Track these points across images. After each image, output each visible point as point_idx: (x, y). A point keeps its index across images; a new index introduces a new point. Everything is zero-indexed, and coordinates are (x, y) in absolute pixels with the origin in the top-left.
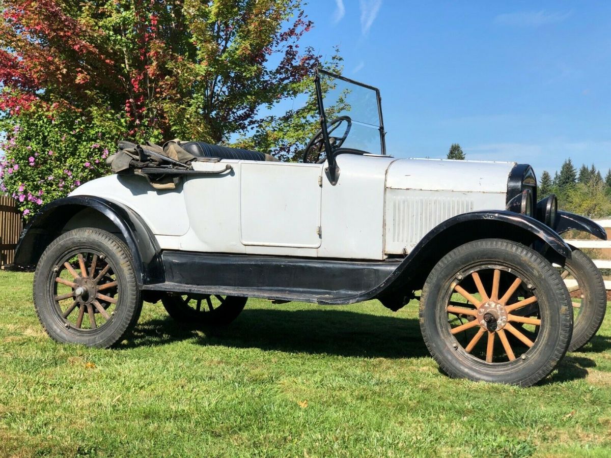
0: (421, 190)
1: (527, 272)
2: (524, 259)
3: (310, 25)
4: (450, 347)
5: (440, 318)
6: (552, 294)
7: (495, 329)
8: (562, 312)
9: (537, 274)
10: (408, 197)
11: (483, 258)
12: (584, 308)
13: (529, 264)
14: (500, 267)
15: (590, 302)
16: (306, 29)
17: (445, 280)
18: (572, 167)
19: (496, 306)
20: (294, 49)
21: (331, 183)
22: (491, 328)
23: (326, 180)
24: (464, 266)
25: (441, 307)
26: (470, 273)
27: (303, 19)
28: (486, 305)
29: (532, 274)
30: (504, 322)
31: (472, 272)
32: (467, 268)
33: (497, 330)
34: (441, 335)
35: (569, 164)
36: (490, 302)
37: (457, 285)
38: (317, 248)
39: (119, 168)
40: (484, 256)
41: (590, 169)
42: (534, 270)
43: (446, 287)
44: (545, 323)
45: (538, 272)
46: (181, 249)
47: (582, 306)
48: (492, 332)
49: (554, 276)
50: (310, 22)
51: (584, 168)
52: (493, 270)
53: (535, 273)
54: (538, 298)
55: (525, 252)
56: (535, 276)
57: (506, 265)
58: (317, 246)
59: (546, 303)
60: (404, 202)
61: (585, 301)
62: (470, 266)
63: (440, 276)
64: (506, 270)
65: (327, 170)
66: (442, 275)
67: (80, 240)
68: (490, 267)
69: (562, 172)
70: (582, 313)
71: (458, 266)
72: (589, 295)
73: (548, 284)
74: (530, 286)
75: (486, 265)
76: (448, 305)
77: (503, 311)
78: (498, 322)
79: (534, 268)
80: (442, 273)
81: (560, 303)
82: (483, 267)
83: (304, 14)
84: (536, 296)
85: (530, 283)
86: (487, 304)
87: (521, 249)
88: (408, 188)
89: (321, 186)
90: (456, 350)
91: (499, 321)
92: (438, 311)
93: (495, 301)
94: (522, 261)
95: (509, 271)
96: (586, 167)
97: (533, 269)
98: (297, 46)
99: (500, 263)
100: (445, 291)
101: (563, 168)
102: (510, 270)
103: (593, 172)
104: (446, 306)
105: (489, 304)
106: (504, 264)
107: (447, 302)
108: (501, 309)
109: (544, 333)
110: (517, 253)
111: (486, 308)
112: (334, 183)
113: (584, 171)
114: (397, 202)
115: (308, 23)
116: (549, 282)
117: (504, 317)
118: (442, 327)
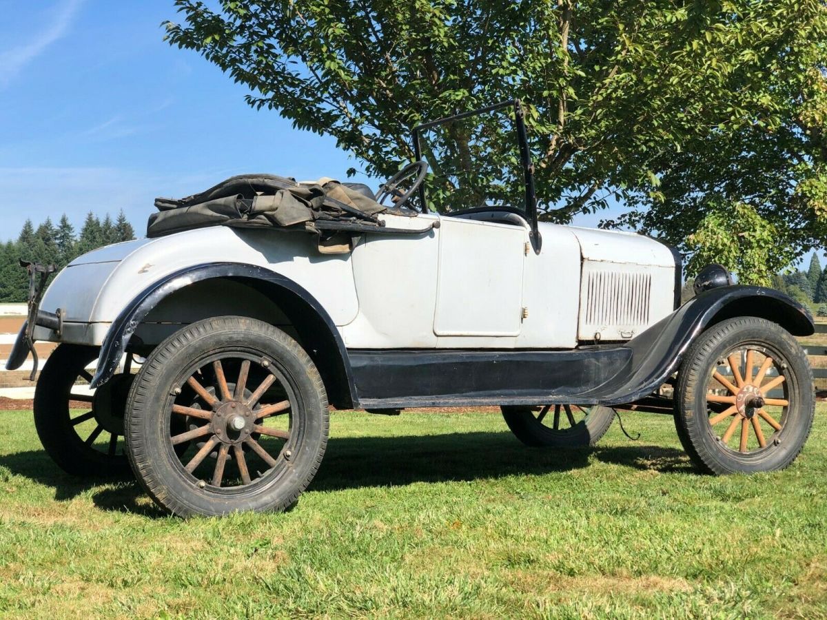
0: (613, 262)
2: (784, 337)
4: (714, 440)
7: (752, 414)
19: (753, 390)
22: (749, 414)
34: (707, 427)
38: (517, 337)
39: (294, 219)
44: (794, 403)
48: (749, 418)
58: (517, 333)
64: (761, 350)
65: (531, 234)
67: (231, 338)
84: (785, 376)
86: (745, 388)
93: (752, 384)
102: (764, 350)
109: (793, 414)
111: (744, 393)
112: (537, 251)
118: (705, 419)
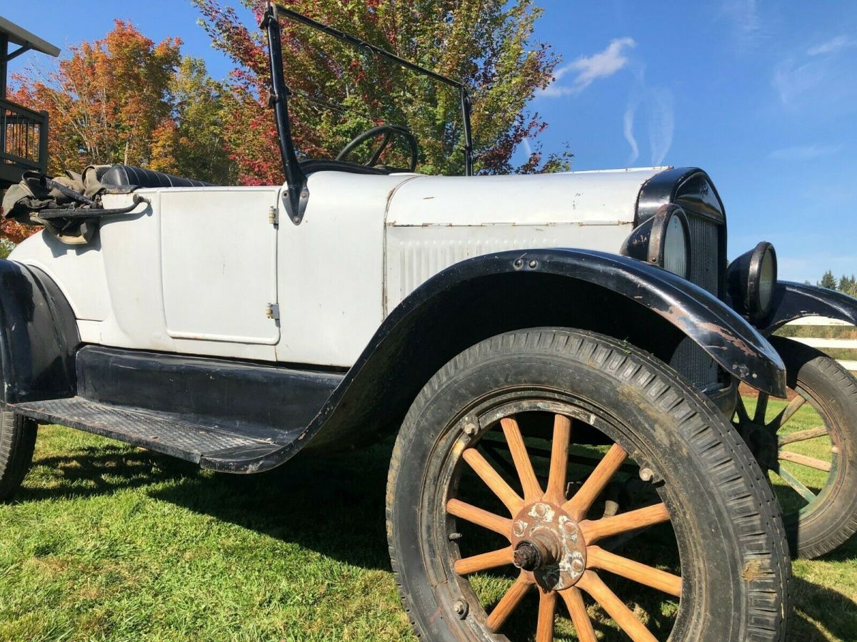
0: (451, 225)
1: (637, 429)
2: (626, 390)
3: (544, 126)
4: (448, 608)
5: (429, 528)
6: (713, 511)
7: (553, 584)
8: (750, 577)
9: (666, 442)
10: (426, 243)
11: (519, 382)
12: (837, 474)
13: (642, 406)
14: (568, 409)
15: (852, 463)
16: (540, 130)
17: (437, 432)
18: (832, 277)
19: (556, 518)
20: (538, 156)
21: (292, 219)
22: (544, 578)
23: (284, 216)
24: (476, 399)
25: (432, 501)
26: (495, 419)
27: (537, 120)
28: (533, 513)
29: (651, 438)
30: (577, 567)
31: (499, 415)
32: (486, 404)
33: (559, 586)
34: (431, 572)
35: (830, 275)
36: (543, 507)
37: (467, 448)
38: (275, 345)
40: (521, 374)
41: (850, 279)
42: (656, 426)
43: (441, 451)
44: (695, 595)
45: (669, 434)
46: (101, 343)
47: (834, 468)
48: (547, 590)
49: (720, 452)
50: (544, 123)
51: (844, 278)
52: (551, 416)
53: (660, 434)
54: (673, 514)
55: (629, 371)
56: (658, 446)
57: (581, 404)
58: (274, 340)
59: (696, 534)
60: (419, 254)
61: (839, 461)
62: (492, 401)
63: (424, 423)
64: (582, 418)
65: (285, 195)
66: (427, 420)
68: (542, 405)
69: (823, 282)
70: (834, 482)
71: (463, 398)
72: (848, 448)
73: (699, 474)
74: (645, 475)
75: (533, 401)
76: (448, 499)
77: (574, 537)
78: (561, 564)
79: (656, 421)
80: (428, 415)
81: (741, 544)
82: (526, 405)
83: (539, 116)
84: (668, 506)
85: (647, 465)
86: (534, 509)
87: (619, 357)
88: (426, 222)
89: (276, 225)
90: (464, 618)
91: (565, 564)
92: (425, 512)
93: (556, 503)
94: (621, 397)
95: (592, 423)
96: (846, 277)
97: (653, 422)
98: (540, 153)
99: (564, 398)
100: (439, 461)
101: (824, 278)
102: (592, 420)
103: (853, 281)
104: (444, 499)
105: (538, 511)
106: (576, 402)
107: (446, 490)
108: (570, 530)
109: (691, 627)
110: (608, 370)
111: (532, 521)
112: (297, 219)
113: (844, 281)
114: (407, 254)
115: (542, 125)
116: (703, 471)
117: (577, 554)
118: (433, 553)
